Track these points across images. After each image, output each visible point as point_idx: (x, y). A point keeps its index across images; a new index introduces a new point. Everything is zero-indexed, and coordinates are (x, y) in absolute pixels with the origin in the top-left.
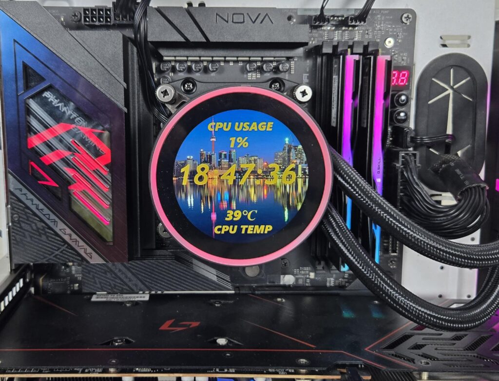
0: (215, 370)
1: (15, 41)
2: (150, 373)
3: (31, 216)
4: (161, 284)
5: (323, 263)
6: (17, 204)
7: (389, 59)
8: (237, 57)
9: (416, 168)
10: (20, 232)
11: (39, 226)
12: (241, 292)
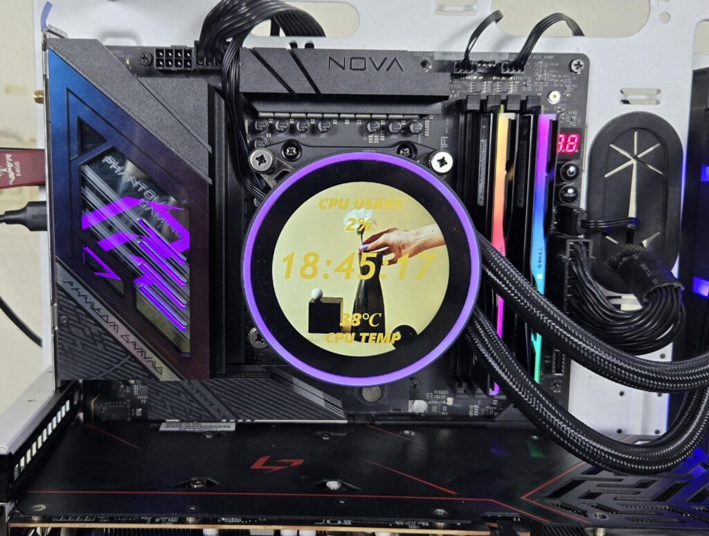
0: (326, 522)
1: (68, 90)
2: (240, 524)
3: (84, 318)
4: (251, 409)
5: (464, 384)
6: (65, 302)
7: (554, 119)
8: (355, 114)
9: (589, 261)
10: (69, 338)
11: (94, 331)
12: (357, 422)
